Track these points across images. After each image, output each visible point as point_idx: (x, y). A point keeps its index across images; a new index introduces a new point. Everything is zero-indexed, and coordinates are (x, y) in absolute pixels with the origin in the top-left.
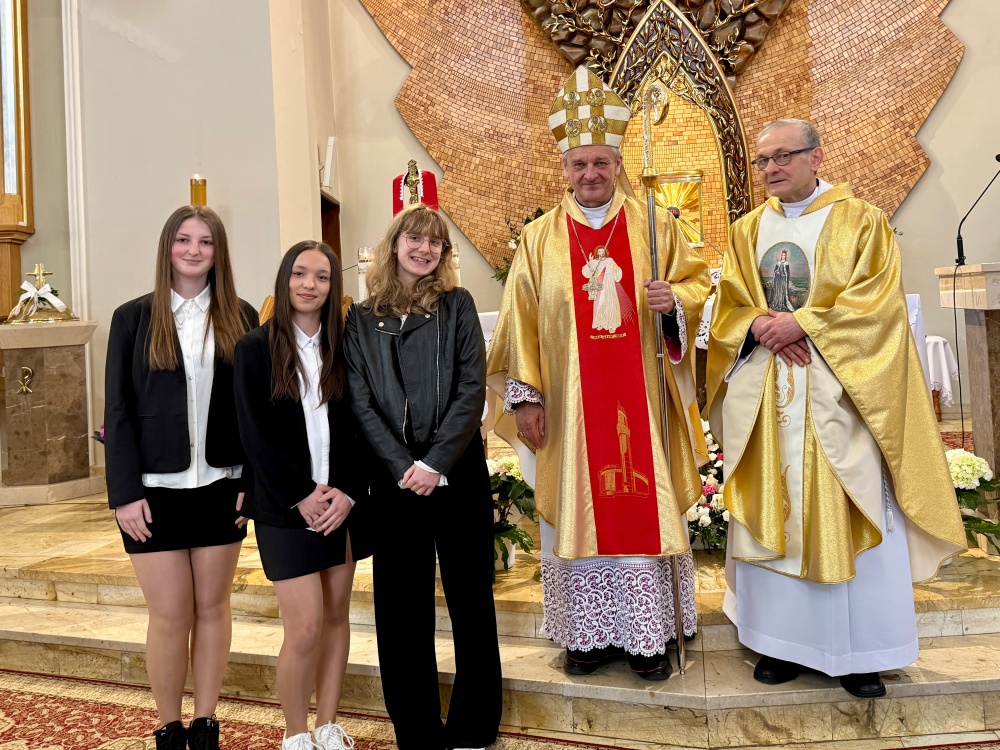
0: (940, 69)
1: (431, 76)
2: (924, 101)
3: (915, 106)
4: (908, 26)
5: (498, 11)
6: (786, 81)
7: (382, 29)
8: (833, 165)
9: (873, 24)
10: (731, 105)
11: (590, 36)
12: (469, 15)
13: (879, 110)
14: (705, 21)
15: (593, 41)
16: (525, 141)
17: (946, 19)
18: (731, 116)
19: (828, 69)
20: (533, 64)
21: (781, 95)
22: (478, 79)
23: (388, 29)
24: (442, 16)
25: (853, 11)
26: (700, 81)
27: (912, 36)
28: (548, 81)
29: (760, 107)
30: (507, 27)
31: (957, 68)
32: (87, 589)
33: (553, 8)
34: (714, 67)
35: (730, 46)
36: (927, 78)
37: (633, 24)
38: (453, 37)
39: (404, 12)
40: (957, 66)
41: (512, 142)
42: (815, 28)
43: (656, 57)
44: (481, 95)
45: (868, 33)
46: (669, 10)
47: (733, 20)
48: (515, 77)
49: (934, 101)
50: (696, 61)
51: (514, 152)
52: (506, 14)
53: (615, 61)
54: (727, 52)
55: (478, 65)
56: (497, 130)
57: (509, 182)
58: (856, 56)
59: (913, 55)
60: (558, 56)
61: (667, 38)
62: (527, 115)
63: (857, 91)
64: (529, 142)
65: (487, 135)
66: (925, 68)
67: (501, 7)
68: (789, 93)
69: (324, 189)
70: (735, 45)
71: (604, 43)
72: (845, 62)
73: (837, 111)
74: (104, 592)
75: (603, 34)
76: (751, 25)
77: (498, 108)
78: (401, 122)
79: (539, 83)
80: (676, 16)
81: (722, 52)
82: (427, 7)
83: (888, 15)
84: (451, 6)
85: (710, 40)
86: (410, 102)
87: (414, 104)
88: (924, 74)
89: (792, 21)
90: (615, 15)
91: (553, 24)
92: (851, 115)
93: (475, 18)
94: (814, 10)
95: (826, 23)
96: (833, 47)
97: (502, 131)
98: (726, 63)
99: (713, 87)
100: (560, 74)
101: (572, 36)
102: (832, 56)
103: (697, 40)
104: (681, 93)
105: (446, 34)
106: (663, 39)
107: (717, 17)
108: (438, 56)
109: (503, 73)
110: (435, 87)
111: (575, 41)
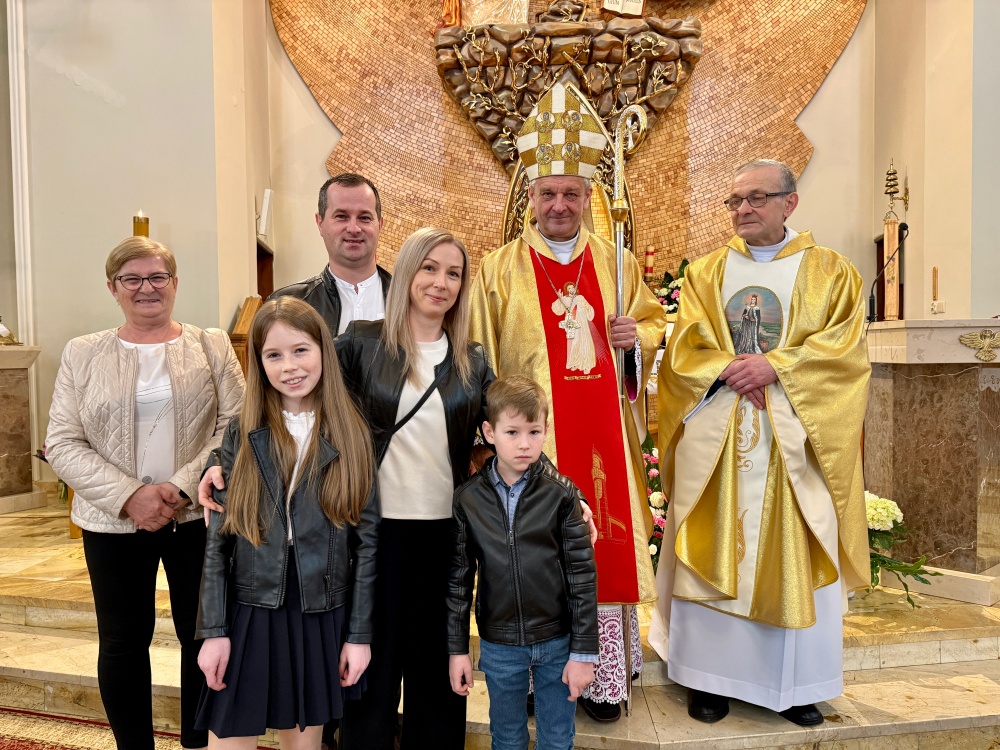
1: (360, 142)
4: (768, 128)
5: (421, 89)
6: (666, 168)
7: (317, 98)
8: (700, 242)
9: (740, 124)
11: (503, 115)
12: (395, 91)
14: (603, 109)
15: (506, 120)
16: (442, 207)
17: (800, 123)
19: (701, 159)
20: (451, 139)
21: (661, 180)
22: (402, 148)
23: (322, 98)
24: (371, 89)
25: (724, 111)
27: (771, 136)
28: (464, 155)
30: (429, 104)
31: (806, 165)
32: (14, 610)
33: (472, 87)
38: (380, 109)
39: (337, 84)
40: (806, 163)
41: (431, 207)
42: (693, 123)
45: (736, 131)
48: (435, 149)
52: (429, 92)
55: (402, 136)
56: (418, 195)
58: (724, 150)
59: (771, 152)
60: (473, 133)
62: (444, 184)
64: (446, 208)
65: (409, 199)
67: (424, 85)
68: (668, 178)
69: (260, 237)
71: (516, 122)
72: (715, 155)
74: (32, 614)
75: (516, 113)
77: (419, 176)
79: (455, 156)
82: (358, 81)
83: (753, 116)
84: (380, 81)
85: (607, 126)
89: (673, 116)
90: (526, 98)
91: (471, 102)
92: (718, 200)
93: (400, 93)
94: (692, 108)
95: (702, 120)
96: (706, 142)
97: (421, 197)
99: (609, 167)
100: (475, 149)
101: (487, 113)
102: (705, 149)
105: (374, 106)
107: (614, 106)
108: (366, 125)
109: (424, 145)
110: (363, 153)
111: (490, 119)
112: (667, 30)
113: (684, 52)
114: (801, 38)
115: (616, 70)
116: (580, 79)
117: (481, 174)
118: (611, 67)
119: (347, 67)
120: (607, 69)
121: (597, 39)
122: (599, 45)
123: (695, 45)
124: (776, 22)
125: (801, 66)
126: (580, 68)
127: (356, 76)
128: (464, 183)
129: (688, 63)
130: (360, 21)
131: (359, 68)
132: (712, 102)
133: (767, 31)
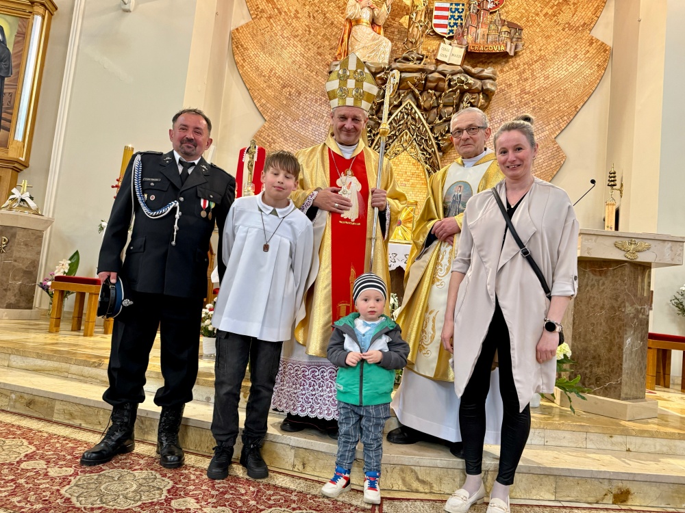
0: (552, 167)
1: (276, 127)
7: (253, 97)
10: (438, 166)
14: (430, 119)
17: (559, 141)
22: (302, 133)
24: (287, 95)
26: (424, 150)
31: (561, 167)
34: (432, 143)
35: (442, 135)
36: (544, 170)
39: (267, 90)
43: (401, 133)
44: (303, 143)
46: (412, 108)
47: (445, 121)
50: (422, 138)
54: (440, 138)
55: (303, 126)
61: (409, 123)
70: (444, 135)
71: (374, 123)
75: (374, 117)
80: (416, 112)
81: (437, 138)
84: (293, 91)
85: (432, 130)
88: (543, 168)
93: (305, 100)
98: (438, 144)
99: (430, 154)
103: (425, 127)
104: (412, 154)
106: (407, 123)
107: (437, 118)
108: (281, 117)
110: (277, 133)
112: (475, 74)
113: (484, 88)
114: (562, 88)
115: (440, 96)
116: (417, 100)
118: (437, 94)
119: (274, 80)
120: (435, 94)
121: (430, 76)
122: (431, 79)
123: (492, 84)
124: (547, 78)
125: (561, 105)
126: (417, 92)
127: (279, 87)
129: (487, 95)
130: (285, 54)
131: (281, 82)
133: (541, 82)
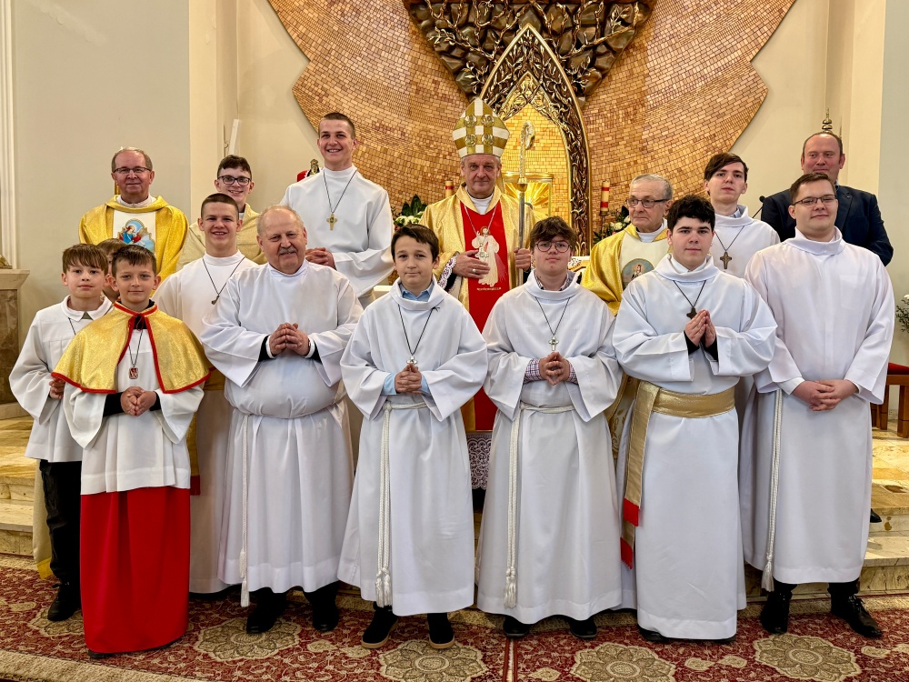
0: (747, 106)
1: (326, 69)
2: (732, 131)
3: (724, 135)
4: (726, 68)
6: (626, 104)
7: (285, 24)
9: (699, 63)
10: (580, 123)
11: (467, 50)
12: (363, 19)
13: (697, 135)
15: (470, 54)
16: (407, 135)
17: (757, 65)
18: (579, 132)
19: (659, 97)
20: (417, 68)
21: (621, 116)
23: (290, 24)
25: (683, 50)
26: (555, 100)
27: (728, 76)
29: (603, 124)
30: (396, 33)
33: (437, 22)
35: (582, 71)
36: (736, 112)
37: (504, 44)
38: (348, 36)
40: (760, 105)
41: (396, 135)
42: (653, 61)
43: (520, 76)
44: (371, 92)
45: (694, 70)
47: (586, 49)
48: (401, 78)
49: (740, 132)
50: (553, 83)
51: (397, 145)
52: (396, 21)
53: (488, 74)
54: (579, 76)
55: (369, 64)
56: (383, 123)
57: (391, 169)
58: (683, 88)
59: (727, 91)
60: (439, 63)
61: (531, 61)
62: (410, 112)
63: (681, 118)
64: (410, 136)
65: (374, 127)
66: (735, 104)
67: (391, 14)
68: (627, 114)
72: (673, 93)
73: (663, 134)
75: (478, 50)
76: (601, 55)
77: (386, 104)
78: (298, 107)
79: (421, 85)
81: (575, 76)
82: (325, 8)
83: (711, 56)
84: (347, 9)
85: (566, 65)
86: (307, 91)
87: (310, 94)
88: (734, 109)
89: (634, 53)
90: (489, 35)
91: (436, 37)
92: (674, 138)
94: (653, 46)
95: (662, 58)
96: (665, 79)
97: (387, 124)
98: (578, 85)
99: (566, 107)
100: (440, 79)
101: (451, 48)
102: (664, 87)
103: (554, 65)
104: (540, 109)
105: (342, 33)
106: (528, 61)
107: (573, 46)
108: (333, 53)
109: (390, 74)
110: (329, 80)
111: (454, 53)
115: (575, 11)
116: (540, 20)
117: (446, 103)
118: (571, 8)
120: (567, 10)
125: (759, 8)
126: (540, 9)
127: (324, 4)
128: (429, 112)
129: (645, 6)
132: (673, 41)
